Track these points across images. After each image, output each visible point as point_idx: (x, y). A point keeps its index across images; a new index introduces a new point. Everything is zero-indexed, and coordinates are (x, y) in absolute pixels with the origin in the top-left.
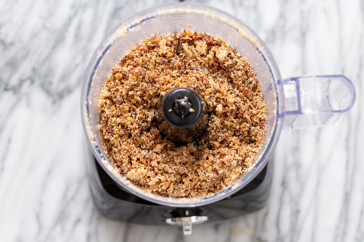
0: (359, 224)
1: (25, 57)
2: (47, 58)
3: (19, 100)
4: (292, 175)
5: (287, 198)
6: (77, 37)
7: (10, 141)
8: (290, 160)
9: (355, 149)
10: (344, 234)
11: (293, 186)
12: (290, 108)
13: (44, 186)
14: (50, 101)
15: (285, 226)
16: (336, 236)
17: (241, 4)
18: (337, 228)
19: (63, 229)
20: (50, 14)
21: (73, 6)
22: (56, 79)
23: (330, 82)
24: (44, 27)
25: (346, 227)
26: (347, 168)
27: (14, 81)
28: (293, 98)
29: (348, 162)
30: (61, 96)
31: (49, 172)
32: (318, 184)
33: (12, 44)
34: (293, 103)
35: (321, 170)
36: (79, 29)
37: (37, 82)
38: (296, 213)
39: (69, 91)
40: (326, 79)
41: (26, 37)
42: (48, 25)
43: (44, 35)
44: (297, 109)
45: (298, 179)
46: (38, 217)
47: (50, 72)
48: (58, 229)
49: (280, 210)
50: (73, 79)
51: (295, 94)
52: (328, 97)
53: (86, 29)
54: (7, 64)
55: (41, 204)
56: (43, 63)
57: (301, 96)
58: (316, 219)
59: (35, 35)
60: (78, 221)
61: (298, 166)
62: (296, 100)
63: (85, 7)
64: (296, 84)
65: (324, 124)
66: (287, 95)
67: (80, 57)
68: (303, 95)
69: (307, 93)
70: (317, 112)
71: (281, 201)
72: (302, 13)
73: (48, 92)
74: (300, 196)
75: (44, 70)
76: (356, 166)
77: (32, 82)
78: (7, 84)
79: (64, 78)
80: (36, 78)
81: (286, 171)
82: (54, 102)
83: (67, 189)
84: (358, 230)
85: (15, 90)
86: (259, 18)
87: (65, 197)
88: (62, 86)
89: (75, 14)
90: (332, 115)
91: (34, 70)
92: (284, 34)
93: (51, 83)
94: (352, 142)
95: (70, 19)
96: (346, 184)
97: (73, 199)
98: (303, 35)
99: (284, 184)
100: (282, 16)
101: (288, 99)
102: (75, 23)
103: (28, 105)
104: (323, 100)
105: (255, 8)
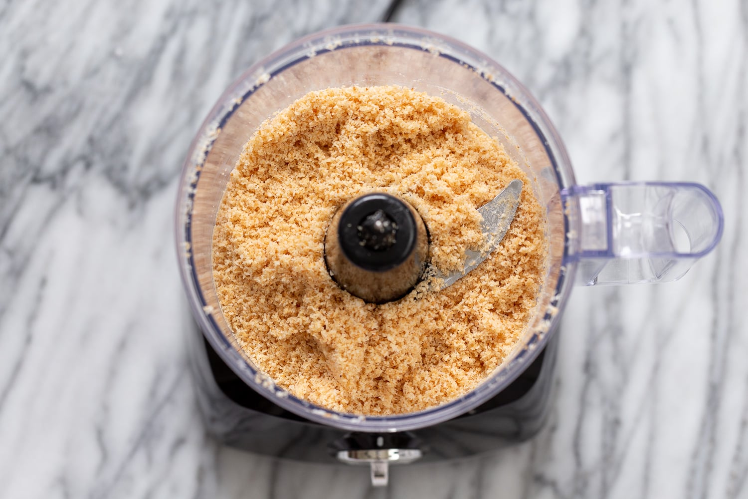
0: (739, 448)
1: (73, 116)
2: (118, 118)
3: (62, 201)
4: (605, 349)
5: (594, 396)
6: (178, 75)
7: (43, 282)
8: (601, 320)
9: (731, 298)
10: (709, 467)
11: (607, 372)
12: (592, 244)
13: (112, 373)
14: (123, 202)
15: (592, 451)
16: (693, 472)
17: (503, 10)
18: (695, 455)
19: (150, 459)
20: (124, 31)
21: (169, 14)
22: (135, 160)
23: (672, 195)
24: (112, 55)
25: (712, 453)
26: (714, 336)
27: (52, 164)
28: (598, 224)
29: (715, 323)
30: (145, 193)
31: (122, 346)
32: (657, 368)
33: (48, 90)
34: (598, 235)
35: (664, 339)
36: (180, 58)
37: (98, 167)
38: (613, 425)
39: (161, 183)
40: (666, 190)
41: (75, 75)
42: (119, 52)
43: (111, 71)
44: (604, 247)
45: (617, 357)
46: (100, 434)
47: (123, 146)
48: (140, 458)
49: (581, 419)
50: (170, 159)
51: (602, 217)
52: (667, 225)
53: (194, 60)
54: (38, 130)
55: (105, 408)
56: (110, 127)
57: (614, 221)
58: (652, 438)
59: (92, 72)
60: (180, 442)
61: (616, 331)
62: (604, 229)
63: (193, 15)
64: (604, 196)
65: (659, 277)
66: (587, 218)
67: (183, 115)
68: (619, 219)
69: (627, 217)
70: (645, 256)
71: (583, 402)
72: (624, 26)
73: (120, 186)
74: (620, 390)
75: (112, 139)
76: (731, 331)
77: (88, 166)
78: (38, 170)
79: (151, 157)
80: (96, 158)
81: (592, 342)
82: (132, 206)
83: (158, 379)
84: (737, 459)
85: (55, 181)
86: (538, 37)
87: (153, 393)
88: (148, 173)
89: (174, 30)
90: (673, 262)
91: (91, 141)
92: (589, 70)
93: (125, 168)
94: (723, 284)
95: (163, 40)
96: (711, 368)
97: (169, 398)
98: (627, 70)
99: (589, 367)
100: (584, 32)
101: (588, 226)
102: (173, 47)
103: (80, 212)
104: (658, 232)
105: (532, 16)
